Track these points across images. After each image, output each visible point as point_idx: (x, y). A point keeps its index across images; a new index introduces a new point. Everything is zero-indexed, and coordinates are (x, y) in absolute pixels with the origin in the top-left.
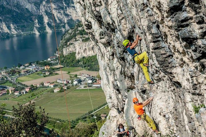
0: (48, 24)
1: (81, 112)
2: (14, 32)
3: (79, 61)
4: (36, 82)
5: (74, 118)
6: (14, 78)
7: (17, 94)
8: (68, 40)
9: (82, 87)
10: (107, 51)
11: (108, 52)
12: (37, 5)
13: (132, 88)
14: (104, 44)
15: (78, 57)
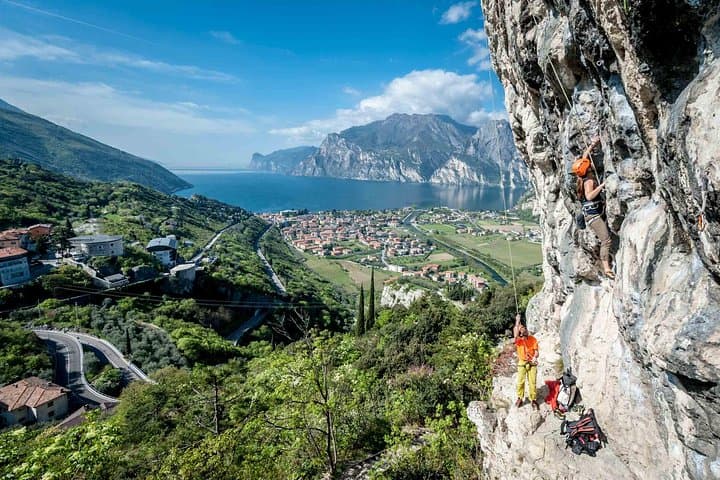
0: (513, 180)
2: (483, 182)
4: (493, 228)
5: (520, 267)
6: (474, 221)
7: (474, 234)
8: (529, 197)
9: (533, 240)
10: (546, 182)
11: (548, 184)
12: (507, 162)
13: (591, 281)
14: (542, 165)
15: (534, 213)
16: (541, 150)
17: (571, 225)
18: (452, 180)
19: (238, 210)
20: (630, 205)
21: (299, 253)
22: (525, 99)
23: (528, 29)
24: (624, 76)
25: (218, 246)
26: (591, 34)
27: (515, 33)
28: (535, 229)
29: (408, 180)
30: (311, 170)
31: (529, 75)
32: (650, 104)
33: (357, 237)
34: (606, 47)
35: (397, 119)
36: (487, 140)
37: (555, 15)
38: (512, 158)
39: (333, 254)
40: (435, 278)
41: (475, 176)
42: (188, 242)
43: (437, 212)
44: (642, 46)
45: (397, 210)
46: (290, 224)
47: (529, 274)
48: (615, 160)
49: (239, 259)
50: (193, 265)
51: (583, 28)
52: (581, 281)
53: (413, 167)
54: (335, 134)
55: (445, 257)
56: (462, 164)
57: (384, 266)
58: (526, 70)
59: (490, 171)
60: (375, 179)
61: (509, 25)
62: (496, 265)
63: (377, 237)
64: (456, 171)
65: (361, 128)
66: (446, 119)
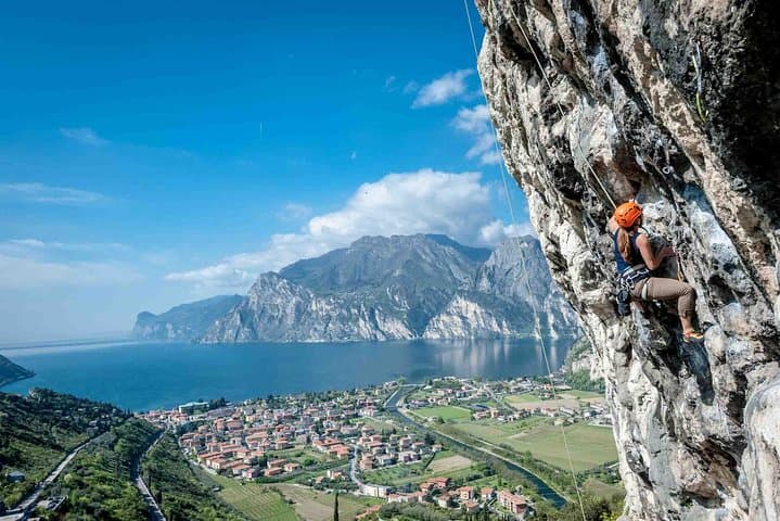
0: (554, 325)
1: (594, 462)
2: (507, 332)
3: (594, 383)
4: (531, 407)
5: (582, 470)
6: (500, 397)
7: (501, 419)
8: (581, 351)
9: (597, 423)
10: (609, 335)
11: (612, 337)
12: (541, 298)
13: (707, 499)
14: (598, 309)
15: (593, 377)
16: (595, 286)
17: (659, 406)
18: (459, 331)
19: (107, 408)
20: (752, 376)
21: (209, 477)
22: (561, 213)
23: (554, 121)
24: (709, 191)
25: (68, 477)
26: (648, 133)
27: (536, 126)
28: (598, 403)
29: (389, 337)
30: (233, 332)
31: (563, 182)
32: (755, 230)
33: (309, 441)
34: (674, 150)
35: (368, 247)
36: (507, 267)
37: (591, 103)
38: (548, 291)
39: (267, 473)
40: (442, 503)
41: (495, 323)
42: (15, 473)
43: (438, 386)
44: (731, 157)
45: (373, 387)
46: (194, 426)
47: (598, 482)
48: (713, 306)
49: (104, 496)
50: (21, 515)
51: (635, 125)
52: (689, 501)
53: (397, 315)
54: (271, 274)
55: (456, 463)
56: (473, 307)
57: (356, 488)
58: (557, 175)
59: (516, 313)
60: (336, 339)
61: (526, 116)
62: (542, 470)
63: (341, 436)
64: (463, 318)
65: (312, 261)
66: (443, 240)
